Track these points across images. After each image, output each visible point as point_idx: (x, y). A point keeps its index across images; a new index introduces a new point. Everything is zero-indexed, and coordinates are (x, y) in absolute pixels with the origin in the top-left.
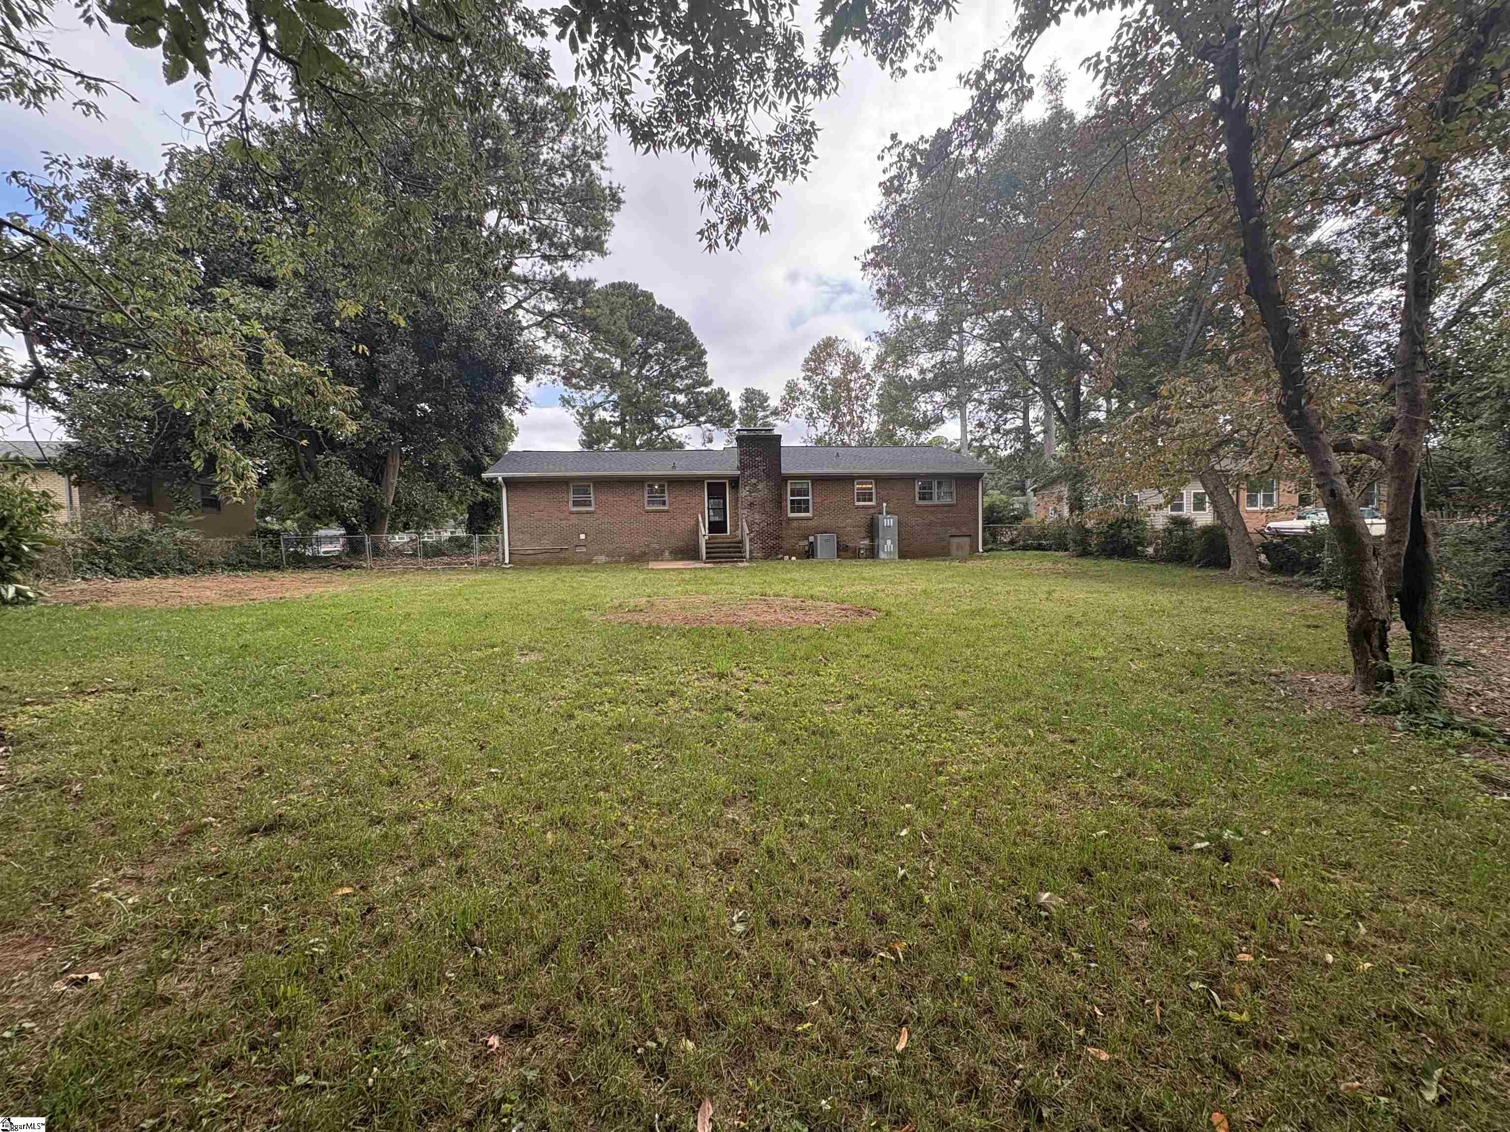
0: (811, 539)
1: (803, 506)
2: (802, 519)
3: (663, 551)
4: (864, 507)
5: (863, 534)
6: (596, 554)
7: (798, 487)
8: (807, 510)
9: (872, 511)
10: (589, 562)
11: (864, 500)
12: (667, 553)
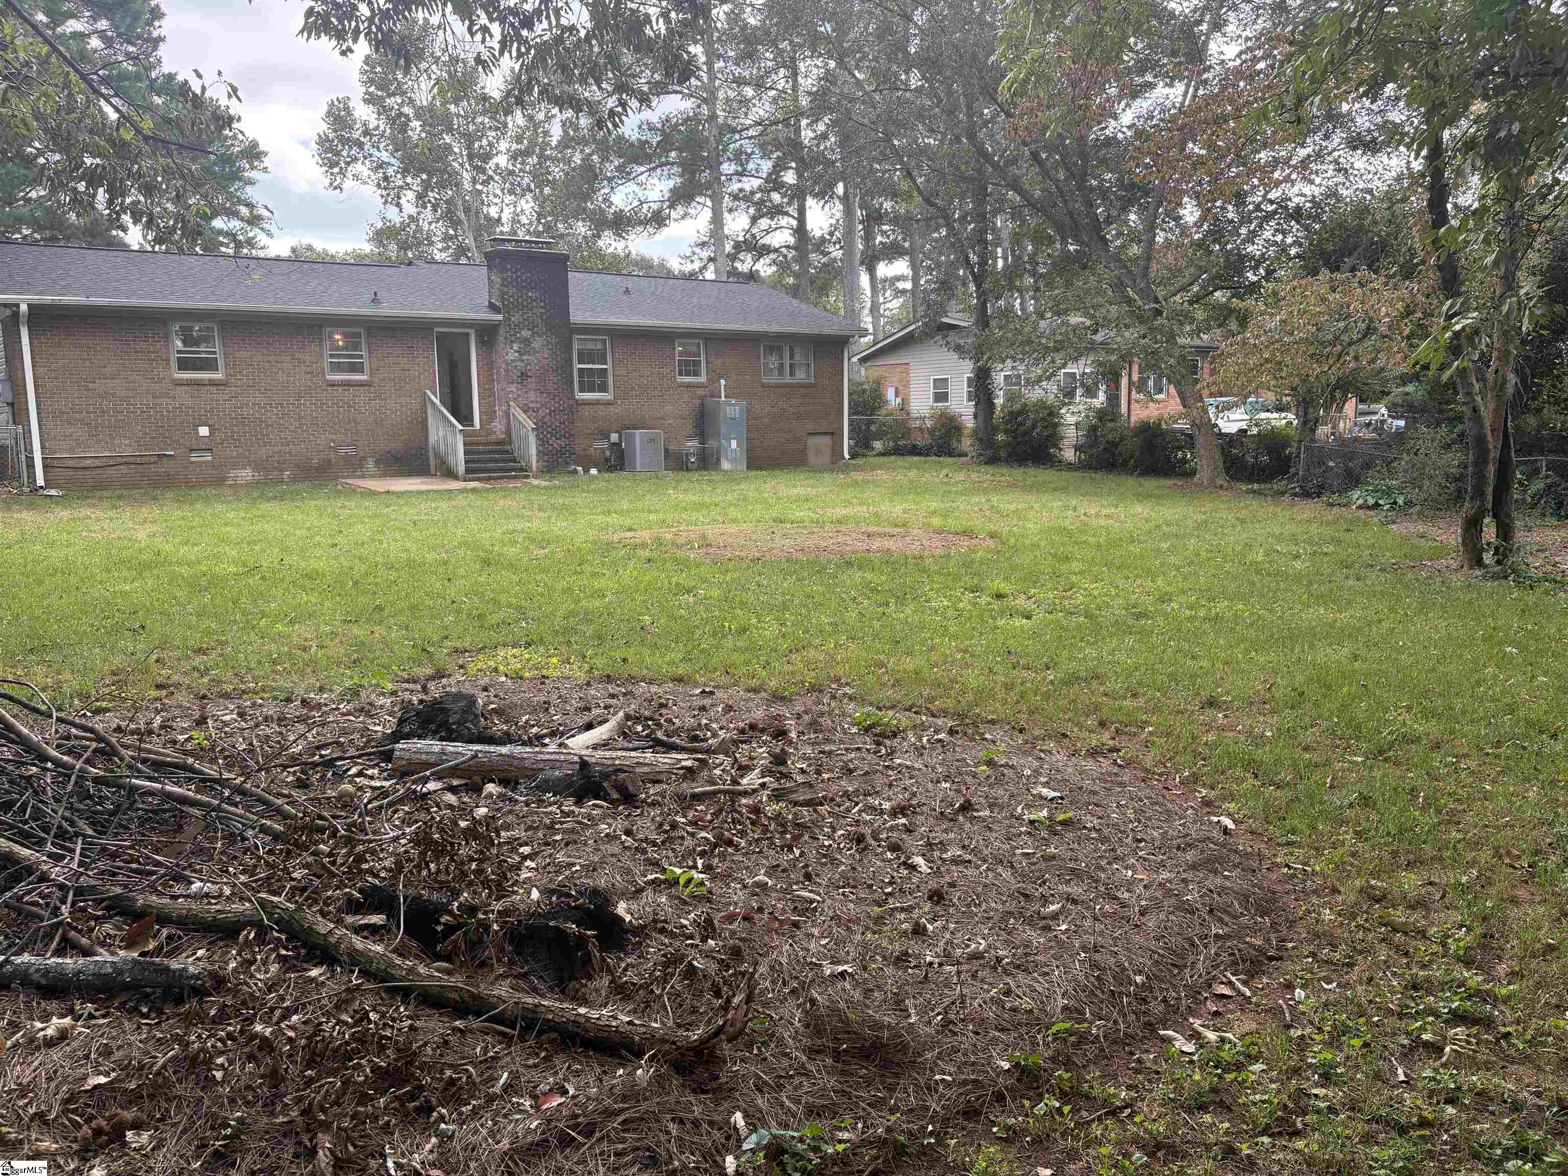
0: (614, 437)
1: (598, 381)
2: (598, 403)
3: (364, 459)
4: (689, 386)
5: (689, 430)
6: (235, 466)
7: (590, 346)
8: (603, 388)
9: (700, 392)
10: (220, 481)
11: (688, 374)
12: (370, 464)
